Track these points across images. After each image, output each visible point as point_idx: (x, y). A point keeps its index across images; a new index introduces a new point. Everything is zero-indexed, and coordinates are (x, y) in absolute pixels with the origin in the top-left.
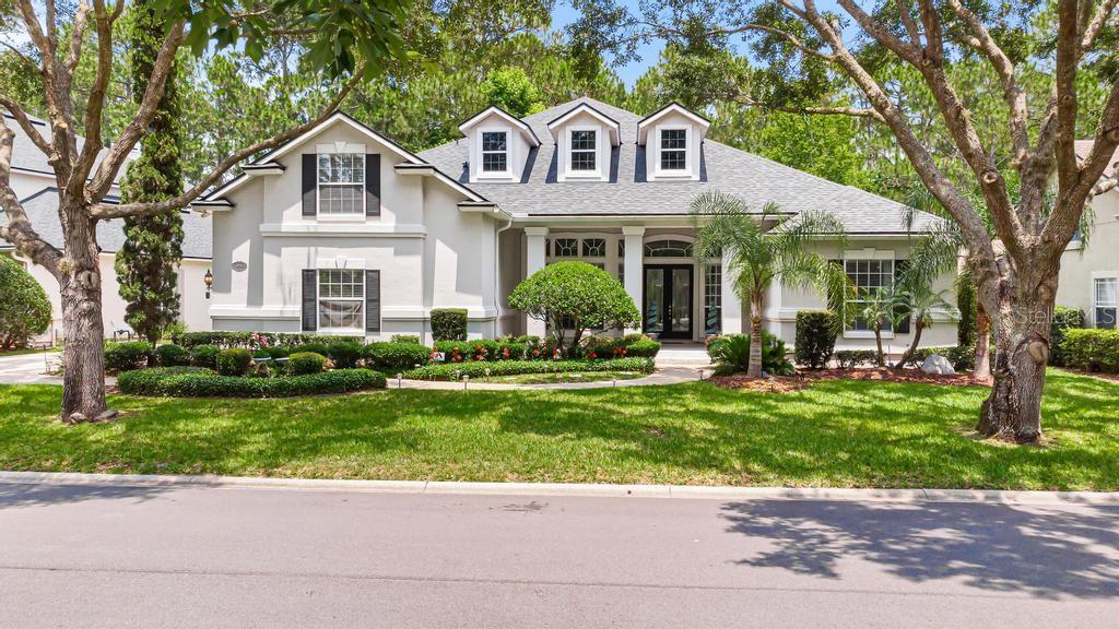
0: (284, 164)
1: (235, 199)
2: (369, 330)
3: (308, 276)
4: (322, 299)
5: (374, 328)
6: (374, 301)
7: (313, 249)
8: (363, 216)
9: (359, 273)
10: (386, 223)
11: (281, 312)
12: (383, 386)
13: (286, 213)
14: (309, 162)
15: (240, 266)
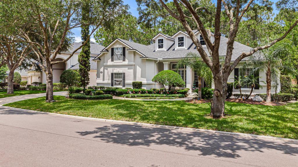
0: (108, 50)
1: (101, 58)
2: (123, 86)
3: (112, 74)
4: (115, 79)
5: (124, 86)
6: (124, 79)
7: (114, 68)
8: (122, 61)
9: (121, 74)
10: (126, 62)
11: (108, 82)
12: (112, 98)
13: (109, 61)
14: (113, 49)
15: (101, 72)
